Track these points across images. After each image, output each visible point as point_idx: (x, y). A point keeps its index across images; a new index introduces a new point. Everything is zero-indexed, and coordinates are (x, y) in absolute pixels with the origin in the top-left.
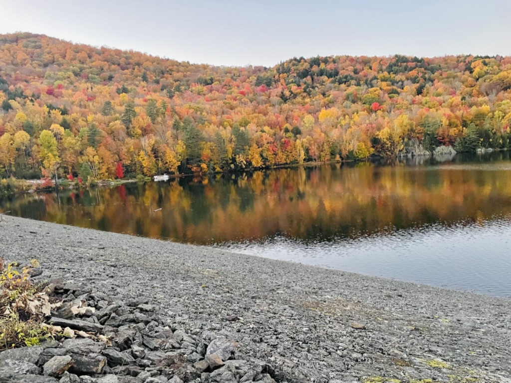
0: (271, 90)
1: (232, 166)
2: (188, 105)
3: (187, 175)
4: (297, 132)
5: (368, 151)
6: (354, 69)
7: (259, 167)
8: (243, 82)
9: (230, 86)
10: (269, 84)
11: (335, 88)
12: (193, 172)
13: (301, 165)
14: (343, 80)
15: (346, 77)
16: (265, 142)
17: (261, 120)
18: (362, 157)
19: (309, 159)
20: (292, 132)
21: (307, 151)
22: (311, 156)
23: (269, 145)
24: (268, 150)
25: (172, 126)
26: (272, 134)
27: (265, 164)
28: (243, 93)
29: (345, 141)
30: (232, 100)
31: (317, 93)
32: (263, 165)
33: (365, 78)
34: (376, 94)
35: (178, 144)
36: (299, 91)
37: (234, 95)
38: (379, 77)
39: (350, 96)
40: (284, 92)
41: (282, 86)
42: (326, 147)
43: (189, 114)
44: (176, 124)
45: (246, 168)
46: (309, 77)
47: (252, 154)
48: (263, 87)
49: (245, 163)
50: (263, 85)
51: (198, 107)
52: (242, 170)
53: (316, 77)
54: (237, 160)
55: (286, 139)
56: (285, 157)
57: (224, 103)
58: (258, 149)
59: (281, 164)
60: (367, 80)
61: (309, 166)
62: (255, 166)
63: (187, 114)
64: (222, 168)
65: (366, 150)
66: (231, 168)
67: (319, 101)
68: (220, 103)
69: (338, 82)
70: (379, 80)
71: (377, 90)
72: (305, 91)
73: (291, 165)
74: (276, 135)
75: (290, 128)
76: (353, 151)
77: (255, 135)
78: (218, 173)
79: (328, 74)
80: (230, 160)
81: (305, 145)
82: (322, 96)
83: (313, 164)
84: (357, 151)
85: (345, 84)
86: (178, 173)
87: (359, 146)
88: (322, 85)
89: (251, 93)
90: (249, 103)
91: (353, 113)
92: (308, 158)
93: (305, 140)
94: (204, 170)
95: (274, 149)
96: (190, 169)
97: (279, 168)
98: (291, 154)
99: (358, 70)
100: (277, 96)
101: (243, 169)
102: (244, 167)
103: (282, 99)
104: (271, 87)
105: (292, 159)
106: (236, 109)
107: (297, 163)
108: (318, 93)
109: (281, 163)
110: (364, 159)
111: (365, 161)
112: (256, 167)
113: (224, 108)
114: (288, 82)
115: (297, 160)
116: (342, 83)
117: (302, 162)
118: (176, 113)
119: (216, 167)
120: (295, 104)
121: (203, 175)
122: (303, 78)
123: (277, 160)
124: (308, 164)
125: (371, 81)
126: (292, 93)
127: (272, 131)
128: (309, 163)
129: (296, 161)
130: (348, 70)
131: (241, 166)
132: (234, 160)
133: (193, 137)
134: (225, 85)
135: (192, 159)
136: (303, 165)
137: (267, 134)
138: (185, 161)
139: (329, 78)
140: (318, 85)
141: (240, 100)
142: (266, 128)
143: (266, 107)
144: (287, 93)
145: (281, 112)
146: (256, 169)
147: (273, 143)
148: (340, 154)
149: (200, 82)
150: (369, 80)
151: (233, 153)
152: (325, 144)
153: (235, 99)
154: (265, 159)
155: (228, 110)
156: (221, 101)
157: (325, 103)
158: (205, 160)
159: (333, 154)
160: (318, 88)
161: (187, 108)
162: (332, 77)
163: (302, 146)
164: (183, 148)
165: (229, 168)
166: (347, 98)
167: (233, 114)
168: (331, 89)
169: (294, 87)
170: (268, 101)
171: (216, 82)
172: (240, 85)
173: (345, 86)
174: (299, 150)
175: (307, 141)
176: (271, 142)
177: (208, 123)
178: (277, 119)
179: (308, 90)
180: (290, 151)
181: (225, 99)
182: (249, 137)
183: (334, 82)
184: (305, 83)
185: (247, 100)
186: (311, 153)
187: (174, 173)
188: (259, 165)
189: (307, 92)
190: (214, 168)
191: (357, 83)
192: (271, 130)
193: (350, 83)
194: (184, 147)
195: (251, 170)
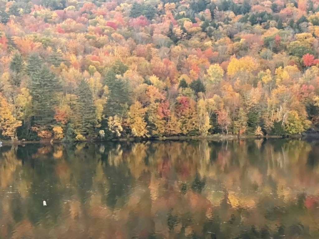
0: (154, 25)
1: (102, 132)
2: (32, 35)
3: (30, 142)
4: (198, 87)
5: (303, 124)
6: (272, 5)
7: (142, 137)
8: (110, 10)
9: (91, 13)
10: (150, 16)
11: (246, 29)
12: (38, 138)
13: (204, 139)
14: (258, 19)
15: (262, 15)
16: (152, 99)
17: (143, 67)
18: (295, 132)
19: (216, 130)
20: (192, 86)
21: (214, 117)
22: (220, 125)
23: (158, 104)
24: (156, 112)
25: (9, 64)
26: (162, 87)
27: (150, 133)
28: (112, 25)
29: (269, 106)
30: (98, 34)
31: (220, 34)
32: (148, 133)
33: (289, 19)
34: (308, 43)
35: (20, 93)
36: (194, 29)
37: (99, 26)
38: (309, 19)
39: (270, 42)
40: (174, 29)
41: (169, 21)
42: (242, 114)
43: (34, 49)
44: (16, 62)
45: (122, 137)
46: (207, 11)
47: (132, 116)
48: (142, 19)
49: (122, 129)
50: (142, 16)
51: (48, 40)
52: (115, 140)
53: (218, 12)
54: (110, 123)
55: (184, 97)
56: (179, 124)
57: (86, 37)
58: (143, 109)
59: (174, 135)
60: (292, 22)
61: (216, 140)
62: (136, 134)
63: (32, 49)
64: (86, 135)
65: (300, 123)
66: (99, 135)
67: (226, 46)
68: (81, 36)
69: (250, 20)
70: (310, 23)
71: (308, 37)
72: (203, 30)
73: (189, 137)
74: (169, 90)
75: (189, 81)
76: (281, 121)
77: (138, 88)
78: (79, 142)
79: (235, 9)
80: (99, 123)
81: (211, 107)
82: (228, 39)
83: (223, 137)
84: (287, 122)
85: (261, 24)
86: (16, 137)
87: (289, 115)
88: (228, 23)
89: (125, 26)
90: (124, 40)
91: (277, 67)
92: (214, 128)
93: (211, 100)
94: (58, 136)
95: (165, 111)
96: (35, 133)
97: (170, 140)
98: (190, 120)
99: (278, 7)
100: (162, 33)
101: (117, 138)
102: (119, 135)
103: (171, 39)
104: (153, 20)
105: (190, 128)
106: (104, 48)
107: (198, 135)
108: (223, 34)
109: (174, 132)
110: (296, 136)
111: (298, 139)
112: (136, 137)
113: (86, 45)
114: (178, 15)
115: (198, 130)
116: (256, 23)
117: (205, 134)
118: (14, 45)
119: (76, 133)
120: (190, 47)
121: (54, 143)
122: (199, 12)
123: (167, 128)
124: (215, 138)
125: (298, 23)
126: (185, 31)
127: (162, 84)
128: (215, 135)
129: (196, 132)
130: (263, 5)
131: (115, 133)
132: (104, 124)
133: (45, 85)
134: (85, 12)
135: (41, 118)
136: (207, 138)
137: (155, 88)
138: (28, 120)
139: (236, 15)
140: (222, 23)
141: (109, 34)
142: (153, 79)
143: (149, 49)
144: (178, 30)
145: (171, 56)
146: (137, 140)
147: (164, 102)
148: (262, 125)
149: (45, 4)
150: (296, 21)
151: (103, 113)
152: (241, 109)
153: (101, 33)
154: (151, 126)
155: (93, 47)
156: (82, 34)
157: (233, 49)
158: (60, 121)
159: (251, 124)
160: (222, 27)
161: (31, 41)
162: (240, 14)
163: (208, 109)
164: (28, 100)
165: (96, 136)
166: (266, 44)
167: (101, 54)
168: (241, 31)
169: (187, 23)
170: (149, 40)
171: (71, 7)
172: (108, 14)
173: (261, 27)
174: (203, 115)
175: (214, 103)
176: (161, 100)
177: (65, 64)
178: (167, 66)
179: (207, 29)
180: (188, 116)
181: (87, 31)
182: (130, 90)
183: (244, 20)
184: (203, 19)
185: (119, 35)
186: (219, 121)
187: (9, 138)
188: (142, 134)
189: (206, 32)
190: (74, 133)
191: (279, 25)
192: (161, 82)
193: (268, 25)
194: (30, 98)
195: (128, 140)
